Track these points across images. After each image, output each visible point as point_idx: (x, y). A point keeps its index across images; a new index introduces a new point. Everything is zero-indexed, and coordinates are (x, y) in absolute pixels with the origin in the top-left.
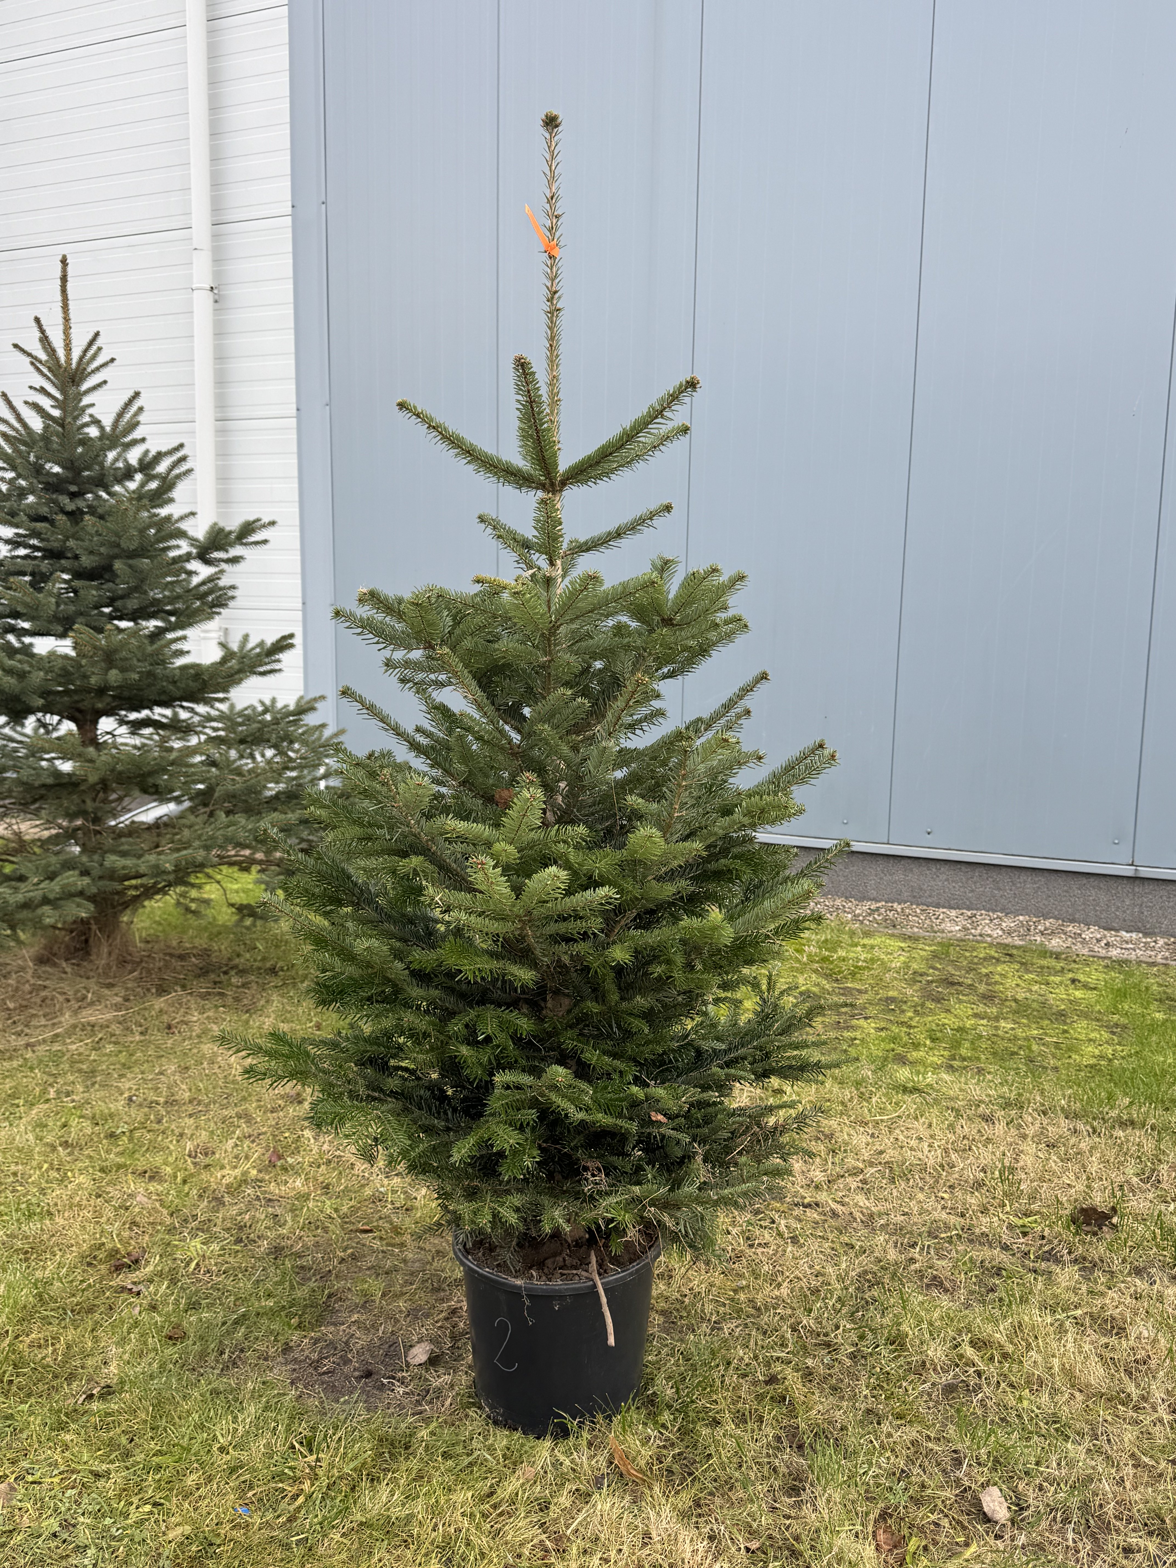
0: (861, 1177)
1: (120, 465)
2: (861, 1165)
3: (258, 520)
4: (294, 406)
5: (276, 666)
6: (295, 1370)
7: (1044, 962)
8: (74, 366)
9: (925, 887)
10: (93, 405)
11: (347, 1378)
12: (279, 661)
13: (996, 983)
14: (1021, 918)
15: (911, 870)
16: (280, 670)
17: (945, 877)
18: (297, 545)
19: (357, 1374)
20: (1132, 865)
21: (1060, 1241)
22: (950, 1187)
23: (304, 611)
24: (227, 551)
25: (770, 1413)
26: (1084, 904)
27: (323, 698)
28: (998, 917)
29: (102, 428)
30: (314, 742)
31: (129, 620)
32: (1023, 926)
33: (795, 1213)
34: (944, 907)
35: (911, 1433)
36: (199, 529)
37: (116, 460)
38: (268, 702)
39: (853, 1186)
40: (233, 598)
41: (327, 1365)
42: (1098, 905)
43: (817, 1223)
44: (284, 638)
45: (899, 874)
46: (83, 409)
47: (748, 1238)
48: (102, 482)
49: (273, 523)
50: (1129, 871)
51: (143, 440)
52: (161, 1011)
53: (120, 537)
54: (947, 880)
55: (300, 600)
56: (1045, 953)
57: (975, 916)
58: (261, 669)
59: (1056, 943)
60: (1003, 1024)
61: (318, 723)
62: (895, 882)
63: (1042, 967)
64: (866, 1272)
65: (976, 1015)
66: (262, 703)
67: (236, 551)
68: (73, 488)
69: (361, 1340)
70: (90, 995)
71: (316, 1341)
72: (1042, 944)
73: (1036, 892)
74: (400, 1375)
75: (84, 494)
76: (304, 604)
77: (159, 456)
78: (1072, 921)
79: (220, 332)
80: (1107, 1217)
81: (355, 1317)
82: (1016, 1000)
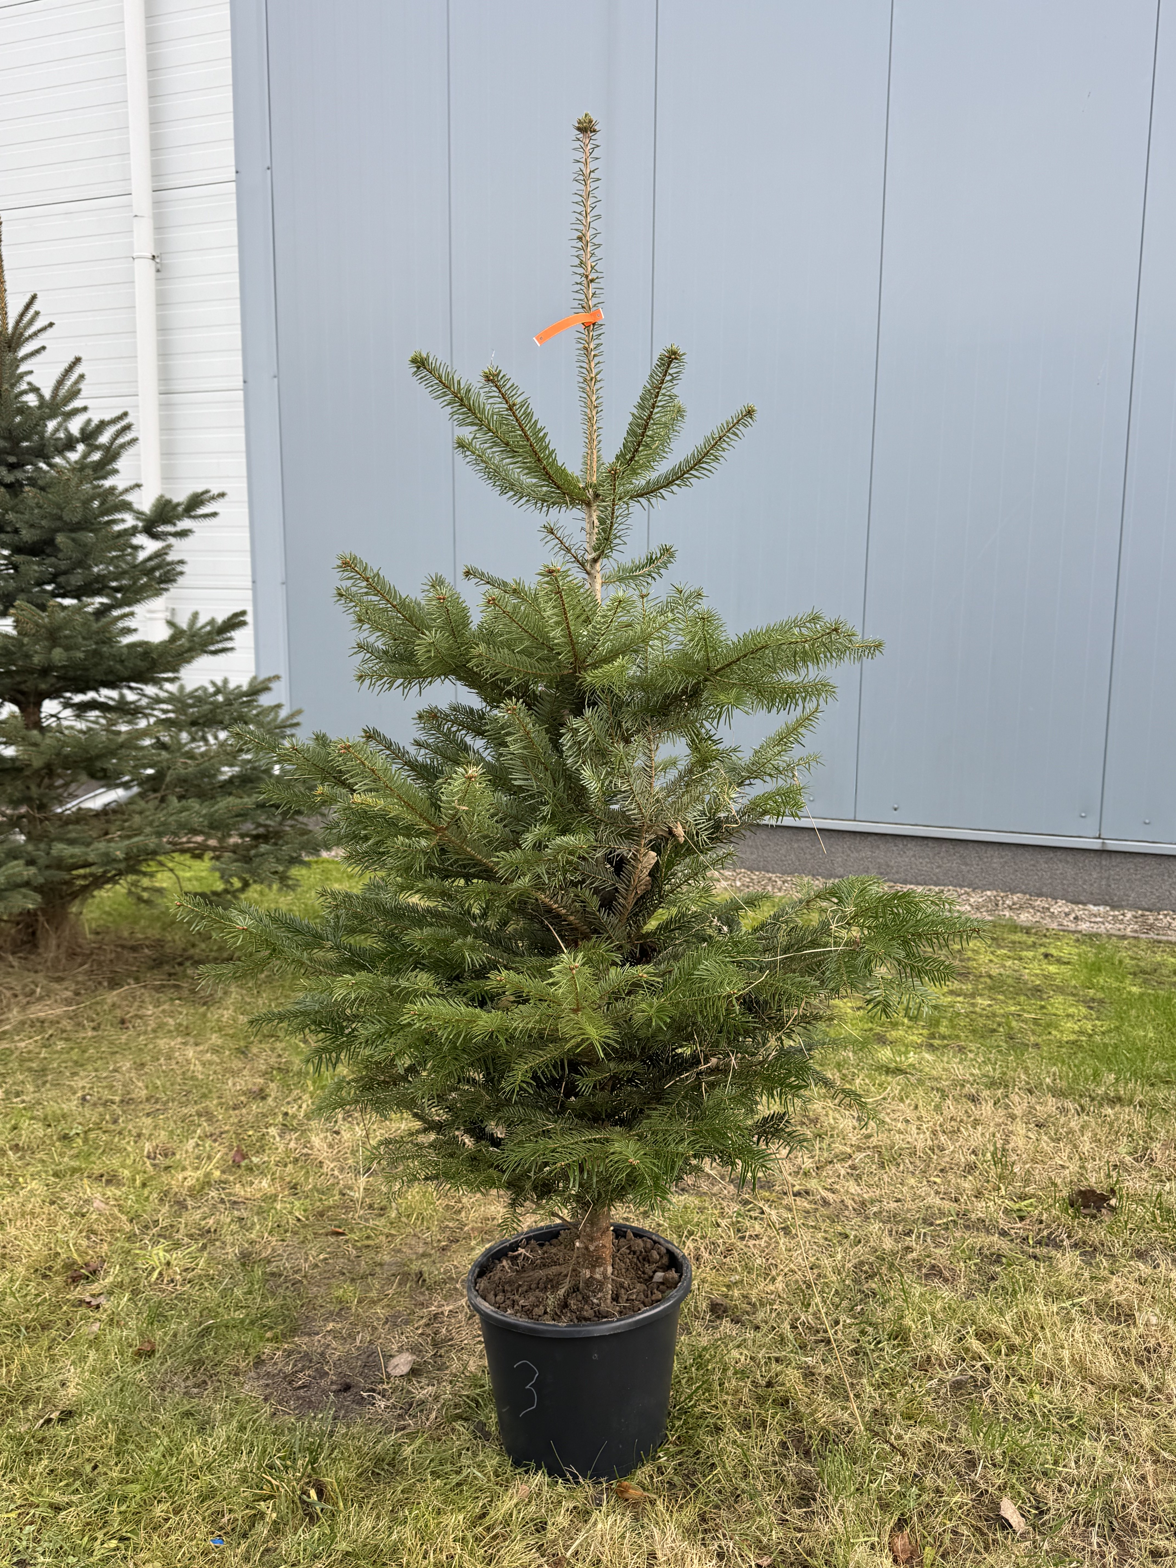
0: (850, 1162)
1: (62, 435)
2: (849, 1150)
3: (207, 492)
4: (241, 379)
5: (228, 645)
6: (267, 1385)
7: (1016, 937)
8: (10, 330)
9: (892, 863)
10: (31, 372)
11: (325, 1392)
12: (231, 639)
13: (969, 959)
14: (989, 893)
15: (878, 847)
16: (232, 649)
17: (912, 853)
18: (246, 522)
19: (334, 1387)
20: (1099, 838)
21: (1059, 1225)
22: (942, 1171)
23: (254, 589)
24: (175, 525)
25: (774, 1417)
26: (1051, 877)
27: (277, 677)
28: (966, 893)
29: (41, 397)
30: (269, 723)
31: (73, 597)
32: (991, 900)
33: (785, 1202)
34: (911, 883)
35: (922, 1434)
36: (144, 501)
37: (57, 430)
38: (219, 683)
39: (843, 1172)
40: (181, 573)
41: (303, 1378)
42: (1065, 878)
43: (808, 1212)
44: (236, 615)
45: (865, 851)
46: (21, 376)
47: (739, 1231)
48: (42, 452)
49: (222, 495)
50: (1096, 844)
51: (85, 409)
52: (114, 1005)
53: (62, 509)
54: (914, 856)
55: (250, 579)
56: (1015, 928)
57: (942, 891)
58: (212, 648)
59: (1025, 918)
60: (979, 1000)
61: (273, 703)
62: (862, 859)
63: (1014, 942)
64: (862, 1263)
66: (213, 683)
67: (184, 524)
68: (12, 459)
69: (337, 1350)
70: (38, 990)
71: (289, 1353)
72: (1011, 918)
73: (1003, 867)
74: (380, 1387)
75: (23, 465)
76: (254, 582)
77: (102, 425)
78: (1040, 895)
79: (162, 302)
80: (1103, 1199)
81: (330, 1326)
82: (990, 977)
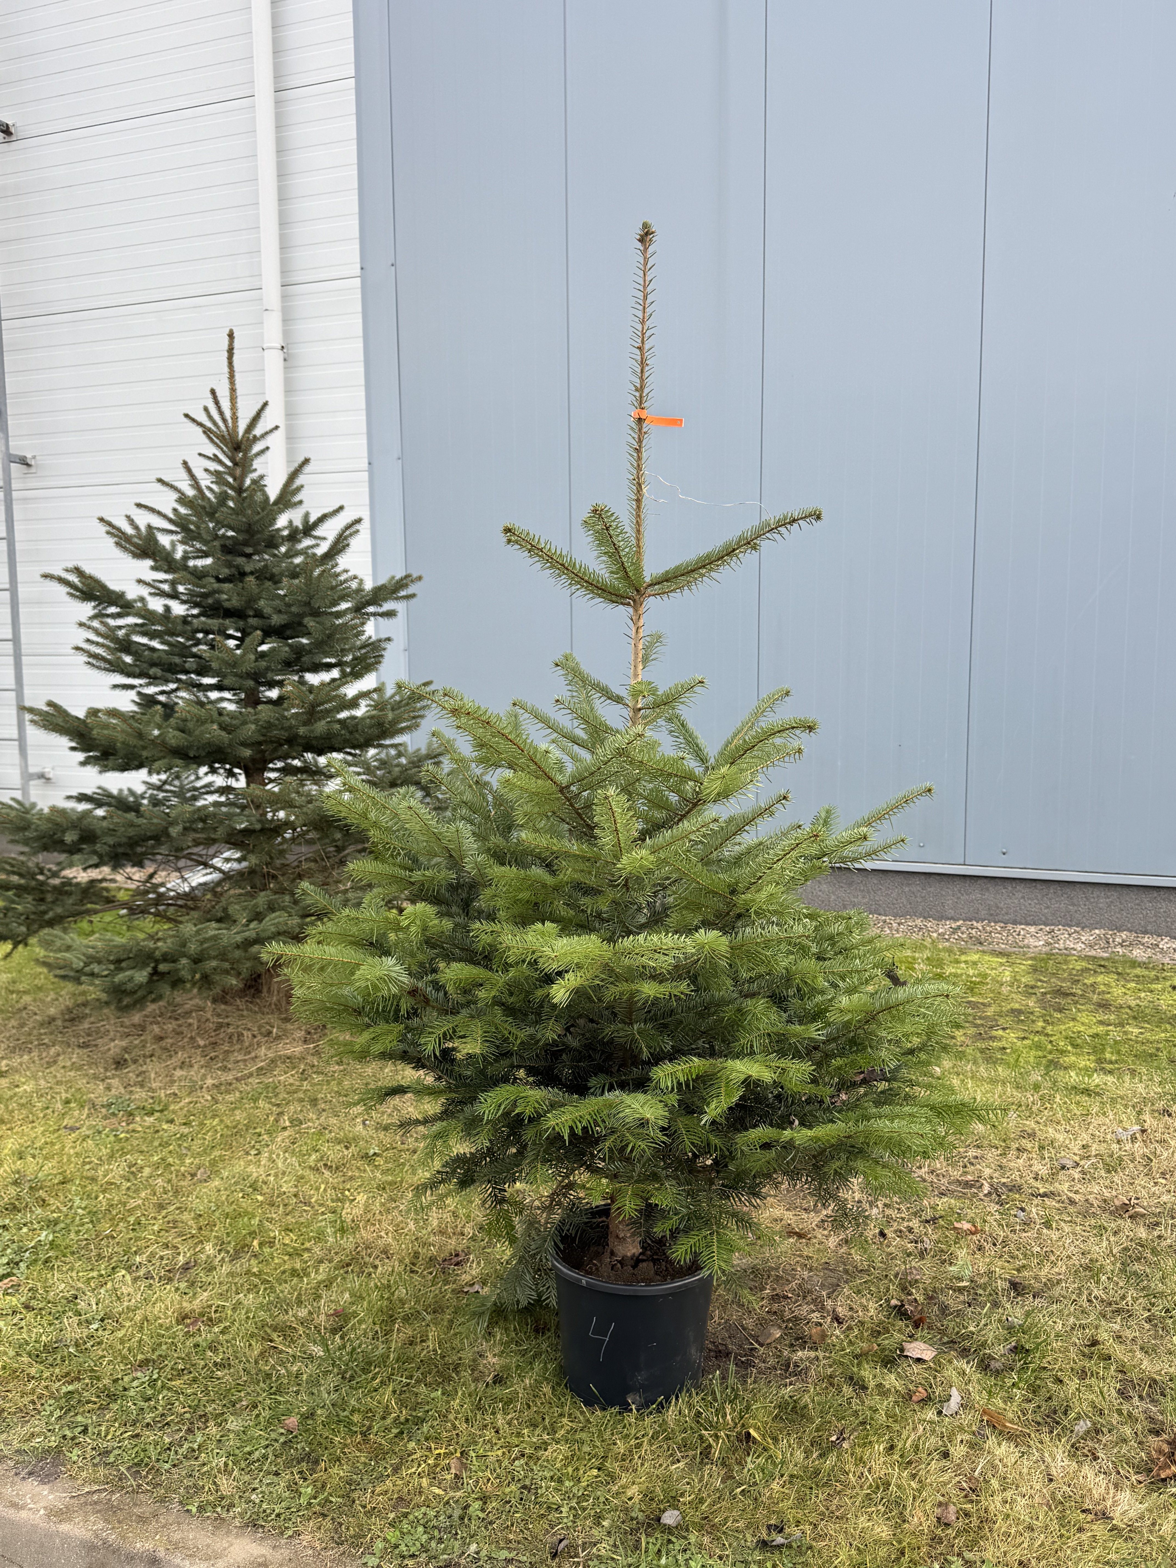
3: (409, 576)
4: (366, 459)
8: (241, 434)
9: (1002, 905)
10: (258, 468)
13: (1103, 992)
15: (988, 889)
17: (1021, 895)
24: (385, 605)
26: (1155, 916)
34: (1021, 924)
42: (1169, 916)
45: (976, 893)
49: (420, 579)
51: (307, 502)
54: (1023, 897)
62: (972, 901)
63: (1137, 976)
65: (1101, 1023)
67: (390, 605)
77: (321, 519)
79: (290, 389)
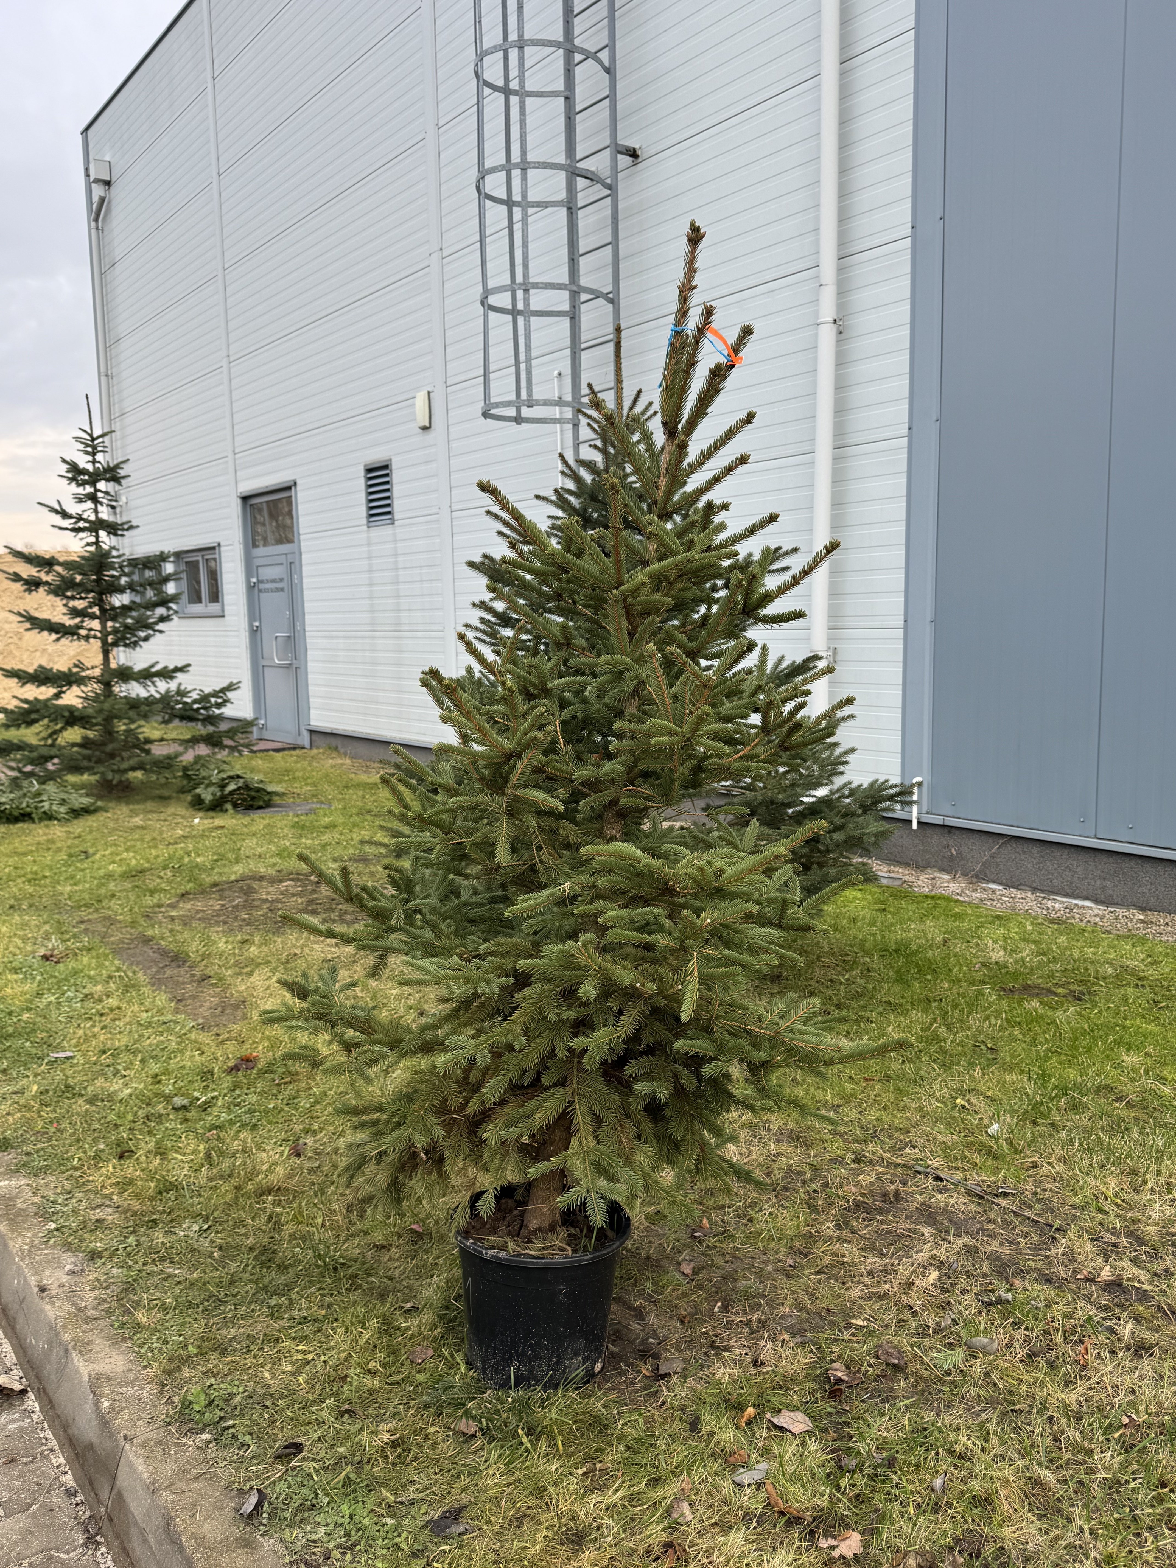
4: (907, 426)
18: (903, 563)
23: (906, 628)
55: (902, 618)
76: (905, 620)
79: (841, 362)
